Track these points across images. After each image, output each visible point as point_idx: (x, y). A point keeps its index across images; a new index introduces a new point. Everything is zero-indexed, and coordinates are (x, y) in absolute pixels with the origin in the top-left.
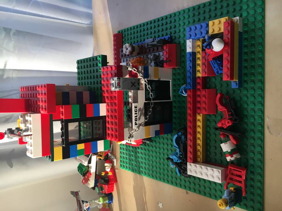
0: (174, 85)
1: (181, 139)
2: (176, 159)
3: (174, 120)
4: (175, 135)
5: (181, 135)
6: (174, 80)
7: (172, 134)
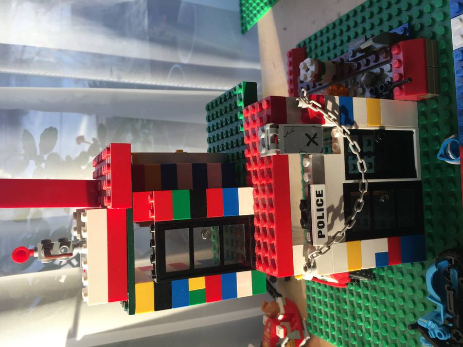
0: (423, 141)
1: (449, 279)
2: (437, 331)
3: (428, 229)
4: (430, 265)
5: (449, 268)
6: (422, 128)
7: (424, 262)
